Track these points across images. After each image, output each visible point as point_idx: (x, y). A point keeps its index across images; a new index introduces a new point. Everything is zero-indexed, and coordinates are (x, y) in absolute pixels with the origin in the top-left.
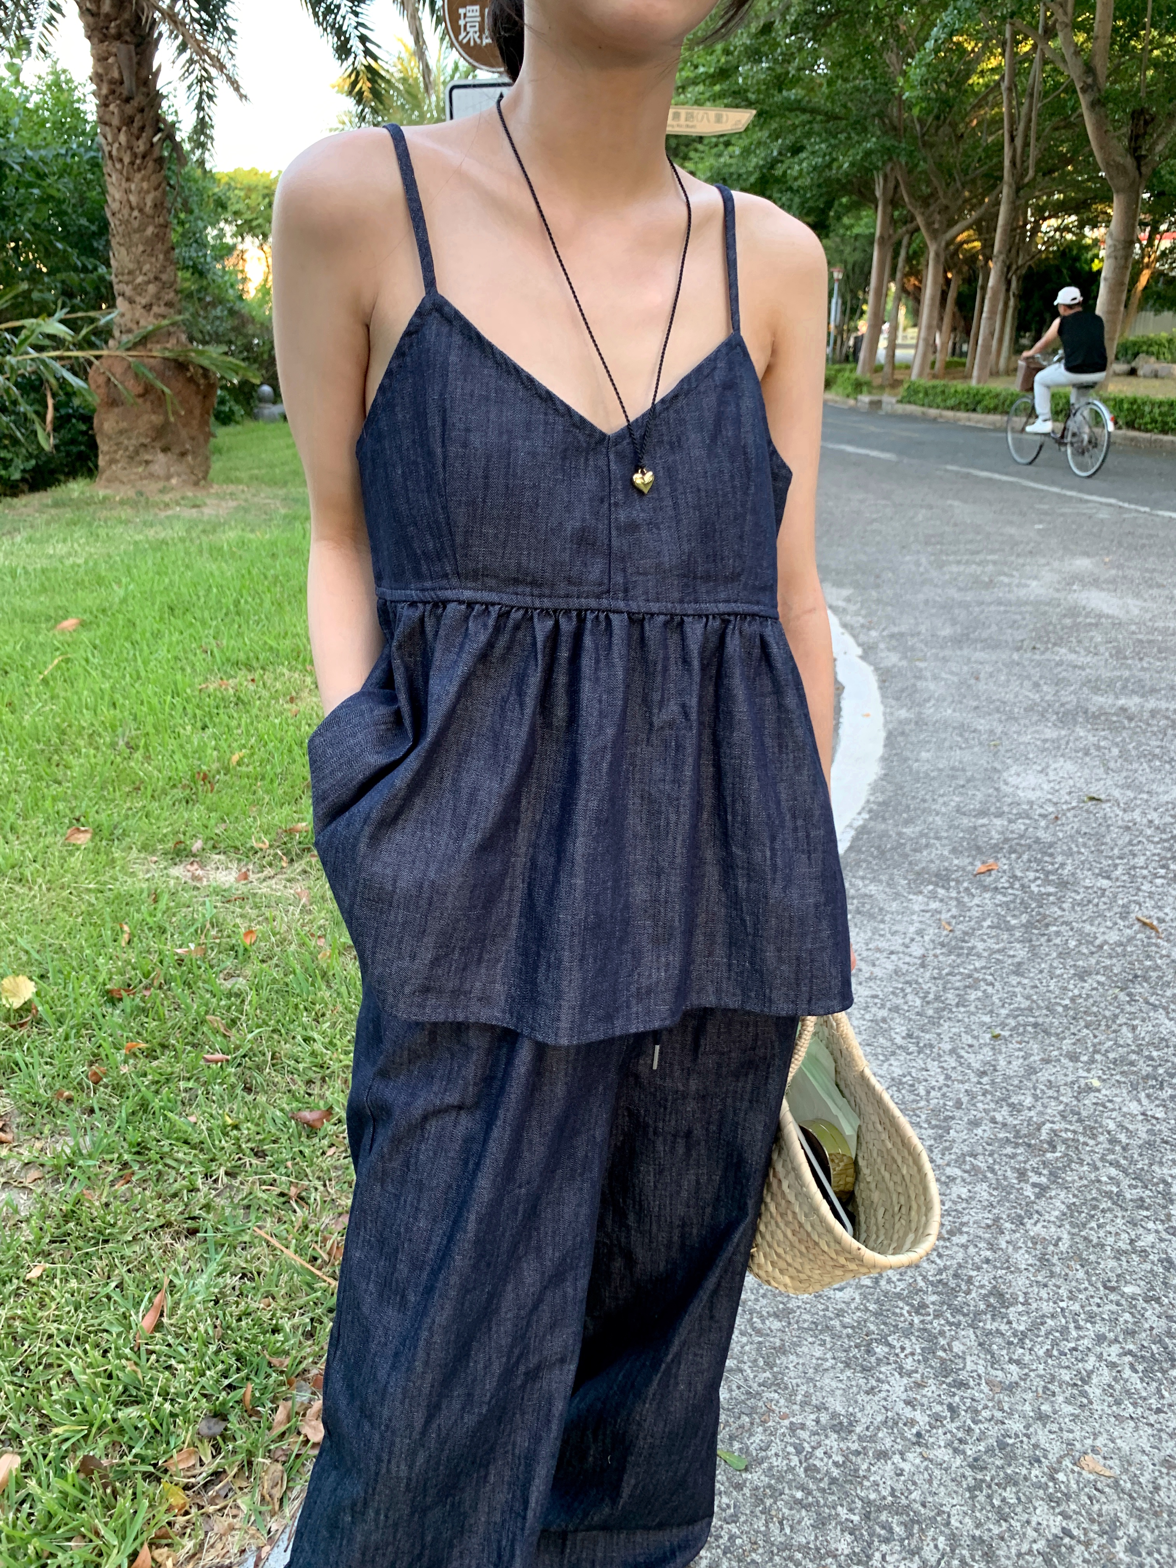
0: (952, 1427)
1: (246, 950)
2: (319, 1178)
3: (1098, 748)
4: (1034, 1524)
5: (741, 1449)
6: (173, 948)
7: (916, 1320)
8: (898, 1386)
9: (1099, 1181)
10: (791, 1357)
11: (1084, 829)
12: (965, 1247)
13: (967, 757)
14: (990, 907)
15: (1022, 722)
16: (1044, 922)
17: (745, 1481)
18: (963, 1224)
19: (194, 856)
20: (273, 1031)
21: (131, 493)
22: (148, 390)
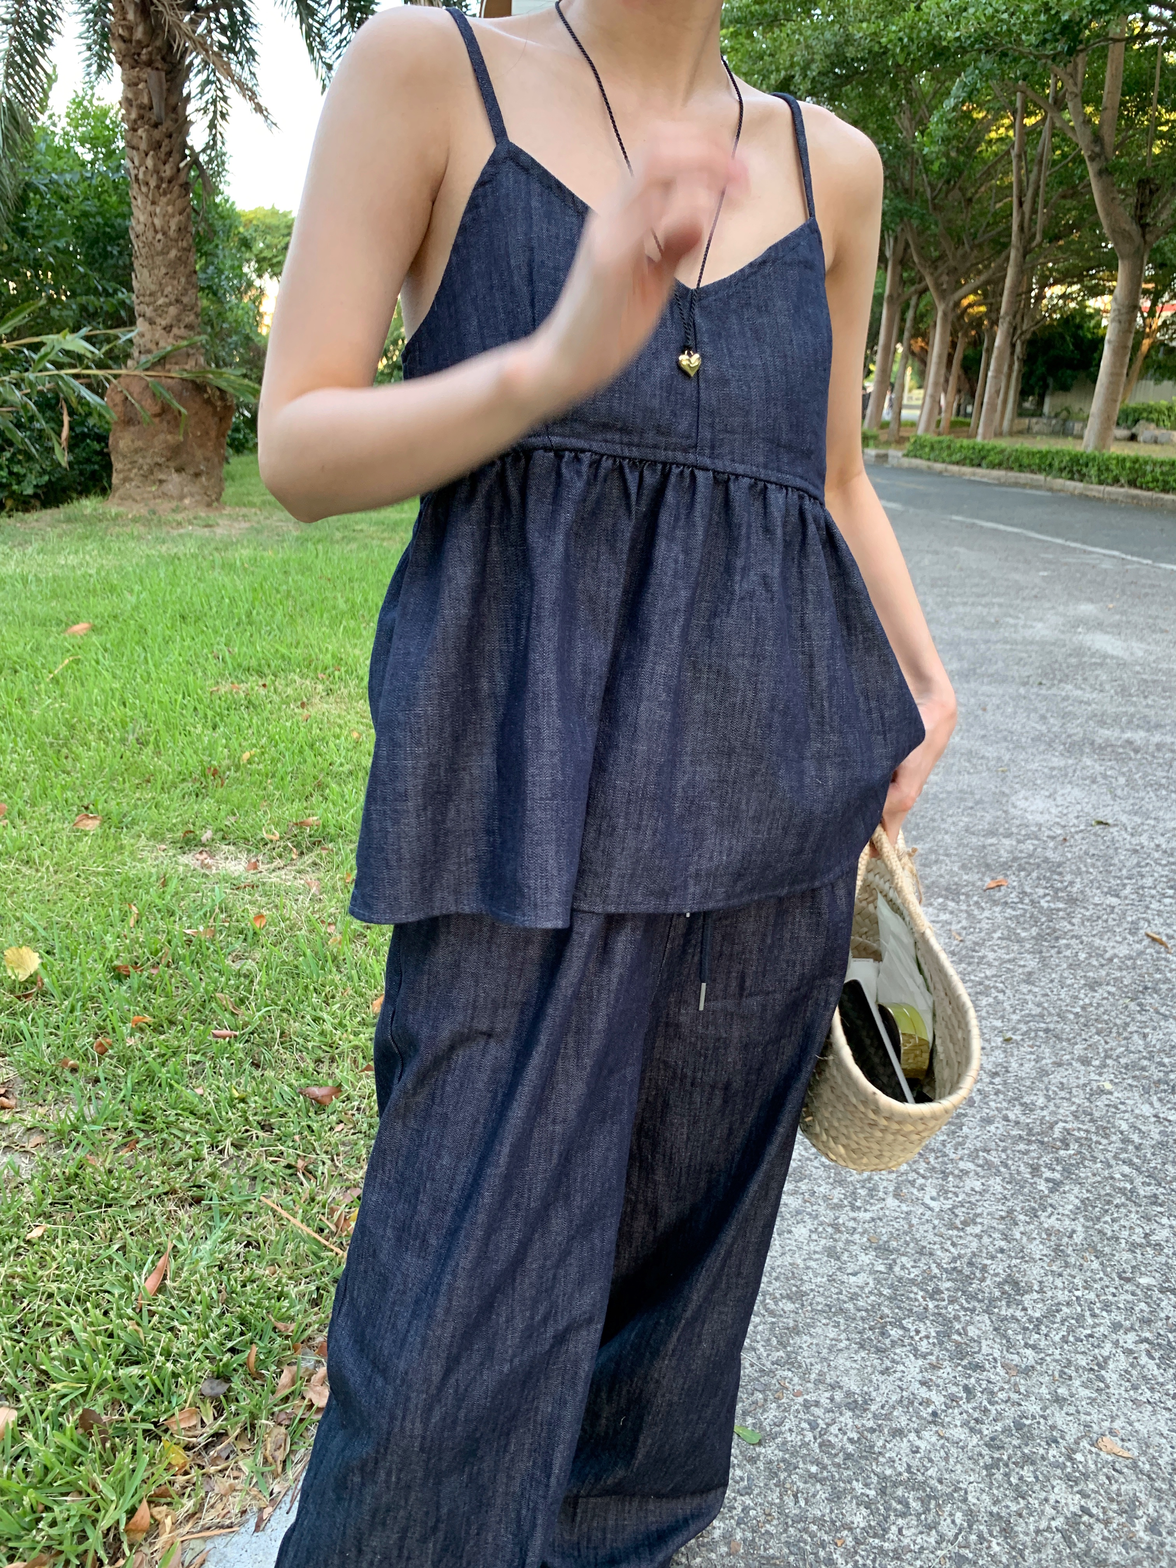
0: (968, 1407)
1: (255, 933)
2: (326, 1152)
3: (1105, 777)
4: (1052, 1502)
5: (754, 1424)
6: (181, 928)
7: (931, 1305)
8: (913, 1368)
9: (1112, 1178)
10: (805, 1338)
11: (1092, 851)
12: (979, 1237)
13: (975, 781)
14: (1000, 919)
15: (1030, 751)
16: (1054, 935)
17: (759, 1455)
18: (977, 1215)
19: (204, 845)
20: (283, 1010)
21: (144, 511)
22: (165, 410)
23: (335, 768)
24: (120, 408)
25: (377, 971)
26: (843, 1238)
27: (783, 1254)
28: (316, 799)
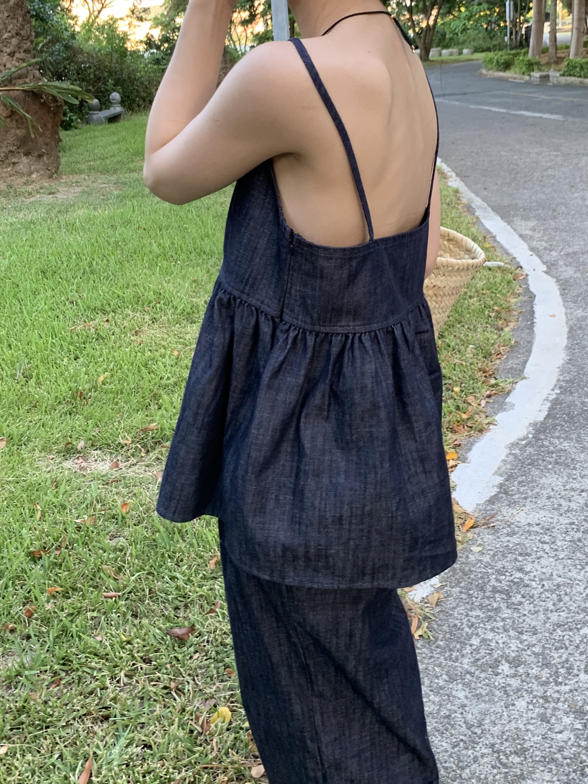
1: (123, 517)
2: (189, 675)
6: (73, 519)
19: (79, 452)
20: (149, 574)
21: (3, 187)
23: (164, 382)
25: (210, 538)
26: (551, 706)
27: (510, 721)
28: (154, 407)
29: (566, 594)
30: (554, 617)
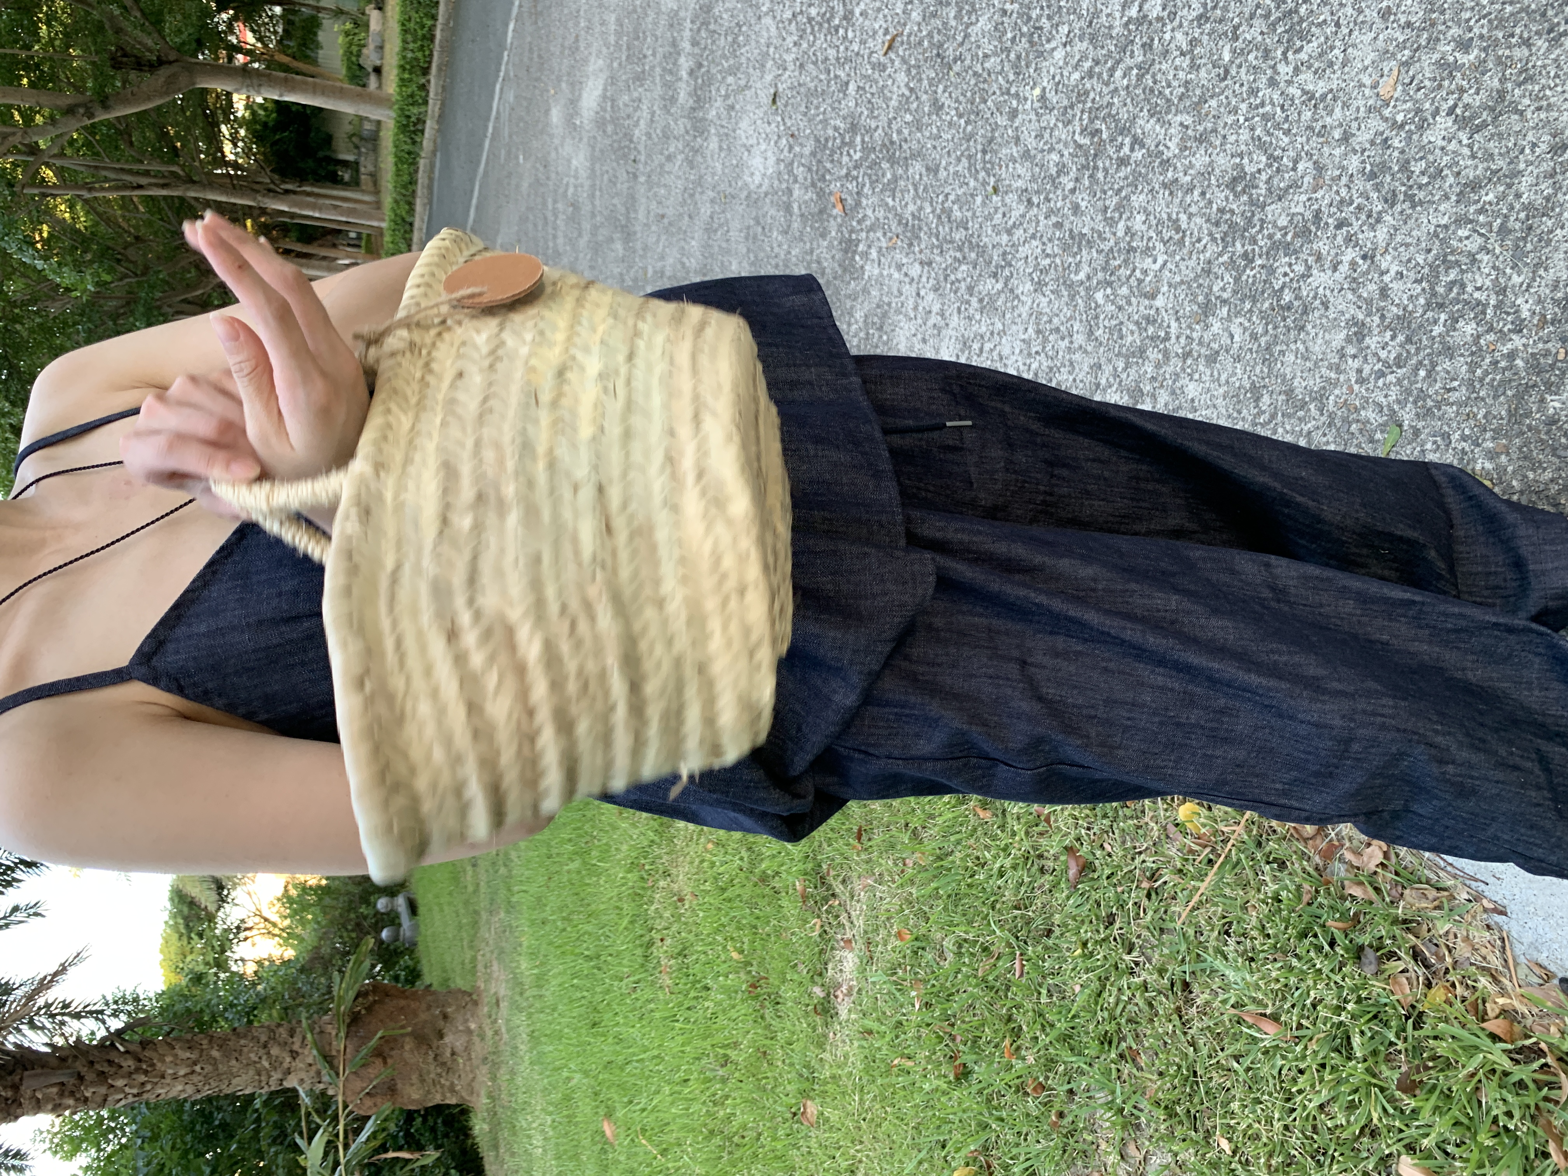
0: (1356, 225)
2: (1133, 859)
3: (727, 97)
4: (1444, 143)
5: (1382, 432)
6: (915, 1014)
7: (1259, 262)
8: (1321, 279)
9: (1128, 87)
10: (1296, 383)
11: (803, 109)
12: (1190, 216)
13: (736, 225)
14: (874, 199)
15: (703, 171)
16: (888, 145)
17: (1411, 427)
18: (1169, 218)
19: (828, 995)
20: (993, 908)
21: (484, 1069)
22: (379, 1053)
23: (745, 865)
24: (379, 1100)
25: (950, 816)
26: (1197, 348)
27: (1215, 406)
28: (776, 883)
29: (1050, 321)
30: (1079, 339)
